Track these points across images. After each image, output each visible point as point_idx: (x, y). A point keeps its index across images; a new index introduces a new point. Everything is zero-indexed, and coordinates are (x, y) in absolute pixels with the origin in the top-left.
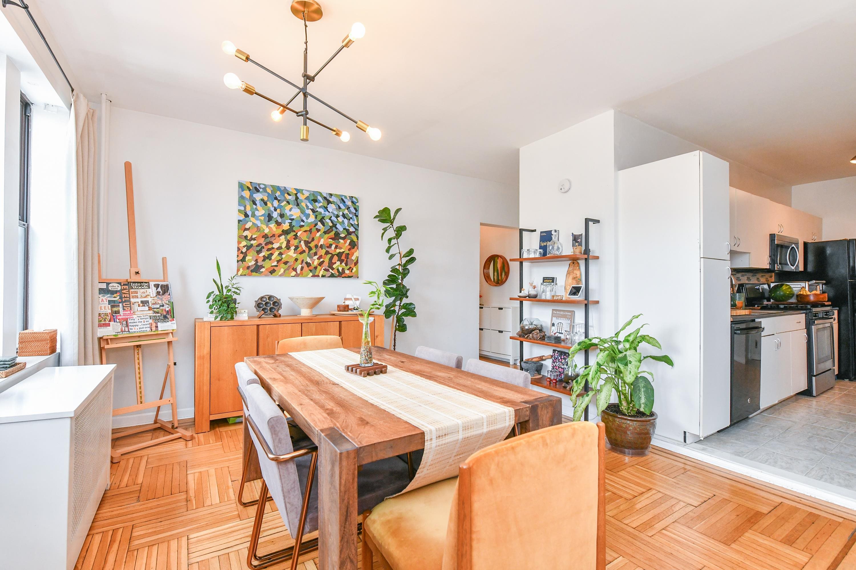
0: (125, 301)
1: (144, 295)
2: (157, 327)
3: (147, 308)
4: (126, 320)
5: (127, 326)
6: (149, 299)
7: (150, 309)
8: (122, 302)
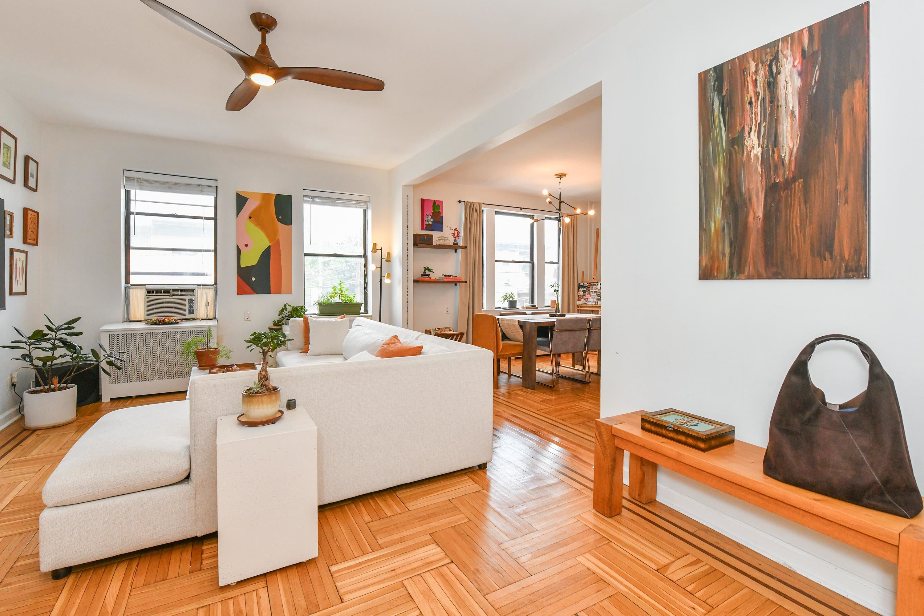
0: (588, 291)
1: (595, 288)
2: (598, 303)
3: (595, 294)
4: (587, 299)
5: (587, 301)
6: (597, 290)
7: (597, 295)
8: (587, 291)
